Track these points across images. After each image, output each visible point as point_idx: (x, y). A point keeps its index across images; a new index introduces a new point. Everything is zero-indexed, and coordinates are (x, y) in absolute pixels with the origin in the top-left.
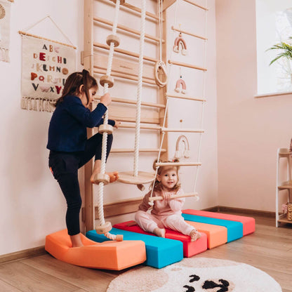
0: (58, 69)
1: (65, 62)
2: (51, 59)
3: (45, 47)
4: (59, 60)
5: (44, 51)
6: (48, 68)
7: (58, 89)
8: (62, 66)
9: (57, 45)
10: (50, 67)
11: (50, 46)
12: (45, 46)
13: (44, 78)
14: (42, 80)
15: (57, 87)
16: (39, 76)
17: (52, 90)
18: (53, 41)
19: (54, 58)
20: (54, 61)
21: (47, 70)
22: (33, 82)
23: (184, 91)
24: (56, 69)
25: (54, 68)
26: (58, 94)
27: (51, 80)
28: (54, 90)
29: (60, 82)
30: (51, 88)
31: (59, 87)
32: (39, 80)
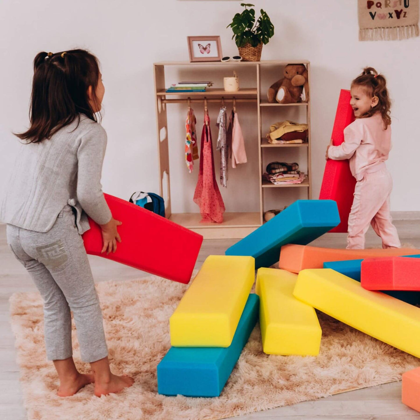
7: (398, 14)
13: (381, 5)
14: (380, 7)
15: (396, 11)
16: (375, 3)
22: (370, 10)
26: (399, 20)
27: (389, 5)
28: (393, 15)
29: (401, 4)
30: (389, 14)
31: (399, 10)
32: (376, 8)
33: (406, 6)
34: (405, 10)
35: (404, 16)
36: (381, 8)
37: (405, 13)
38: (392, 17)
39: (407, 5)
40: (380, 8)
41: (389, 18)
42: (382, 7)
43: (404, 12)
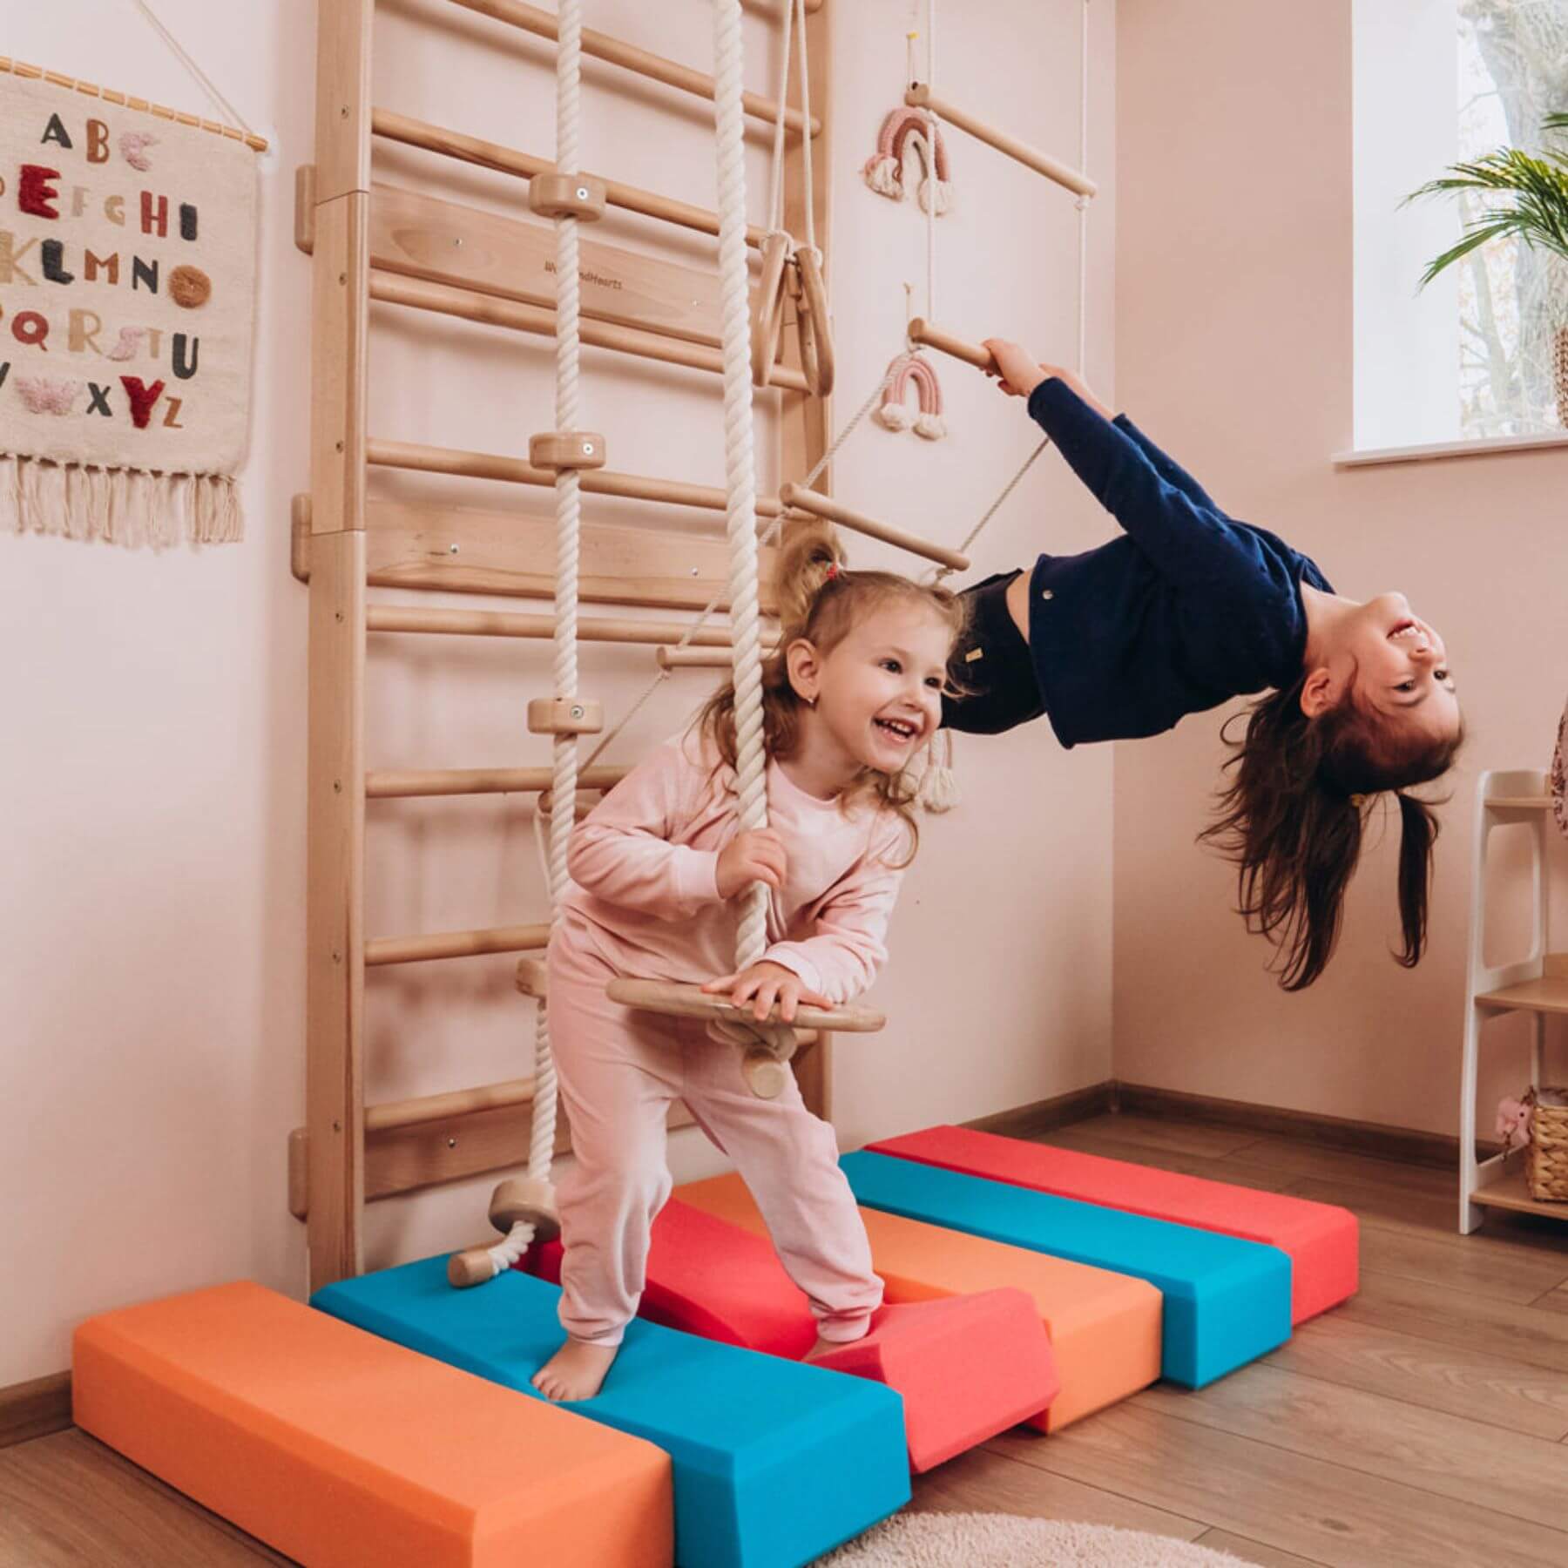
0: (146, 274)
1: (189, 228)
2: (95, 206)
3: (56, 131)
4: (152, 214)
5: (48, 156)
6: (72, 263)
7: (141, 400)
8: (170, 253)
9: (142, 124)
10: (91, 262)
11: (92, 126)
12: (55, 123)
13: (43, 328)
14: (36, 339)
15: (131, 386)
16: (10, 312)
17: (99, 401)
18: (113, 98)
19: (115, 201)
20: (118, 220)
21: (65, 279)
23: (929, 422)
24: (126, 270)
25: (112, 263)
26: (139, 431)
27: (96, 339)
28: (109, 399)
29: (155, 354)
30: (93, 387)
31: (147, 384)
32: (14, 341)
33: (183, 372)
34: (175, 387)
35: (169, 421)
36: (44, 349)
37: (176, 404)
38: (106, 412)
39: (188, 364)
40: (36, 347)
41: (90, 411)
42: (46, 342)
43: (168, 399)
